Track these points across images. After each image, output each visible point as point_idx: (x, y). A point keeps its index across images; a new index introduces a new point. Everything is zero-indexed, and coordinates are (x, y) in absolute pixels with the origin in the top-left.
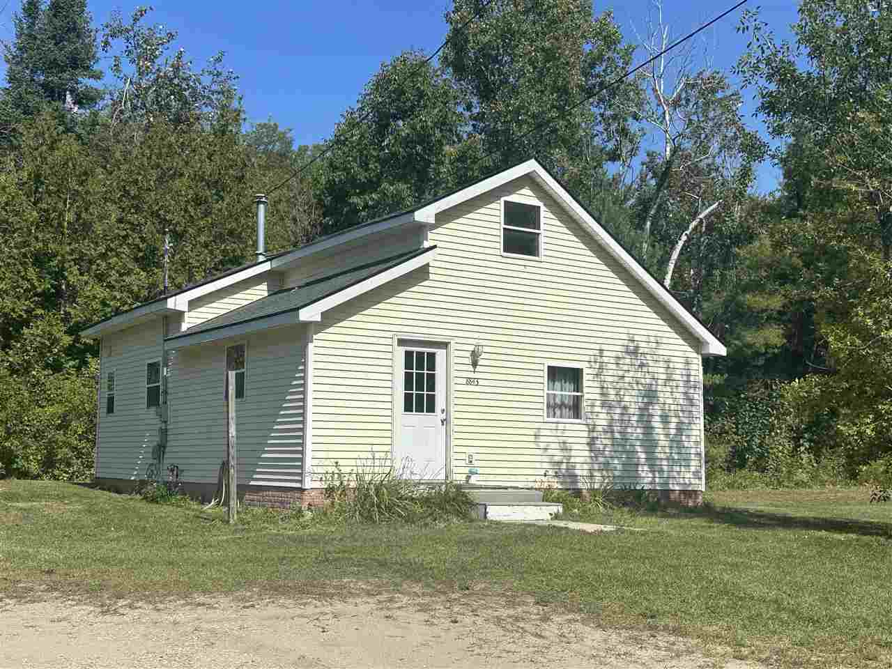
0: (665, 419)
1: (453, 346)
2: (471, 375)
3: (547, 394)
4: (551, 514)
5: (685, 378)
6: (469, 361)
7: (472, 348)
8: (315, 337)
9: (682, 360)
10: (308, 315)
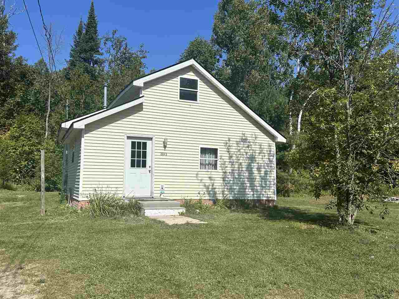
0: (259, 169)
1: (154, 139)
2: (164, 151)
3: (200, 159)
4: (179, 213)
5: (269, 152)
6: (162, 146)
7: (163, 140)
8: (85, 135)
9: (267, 145)
10: (78, 126)
